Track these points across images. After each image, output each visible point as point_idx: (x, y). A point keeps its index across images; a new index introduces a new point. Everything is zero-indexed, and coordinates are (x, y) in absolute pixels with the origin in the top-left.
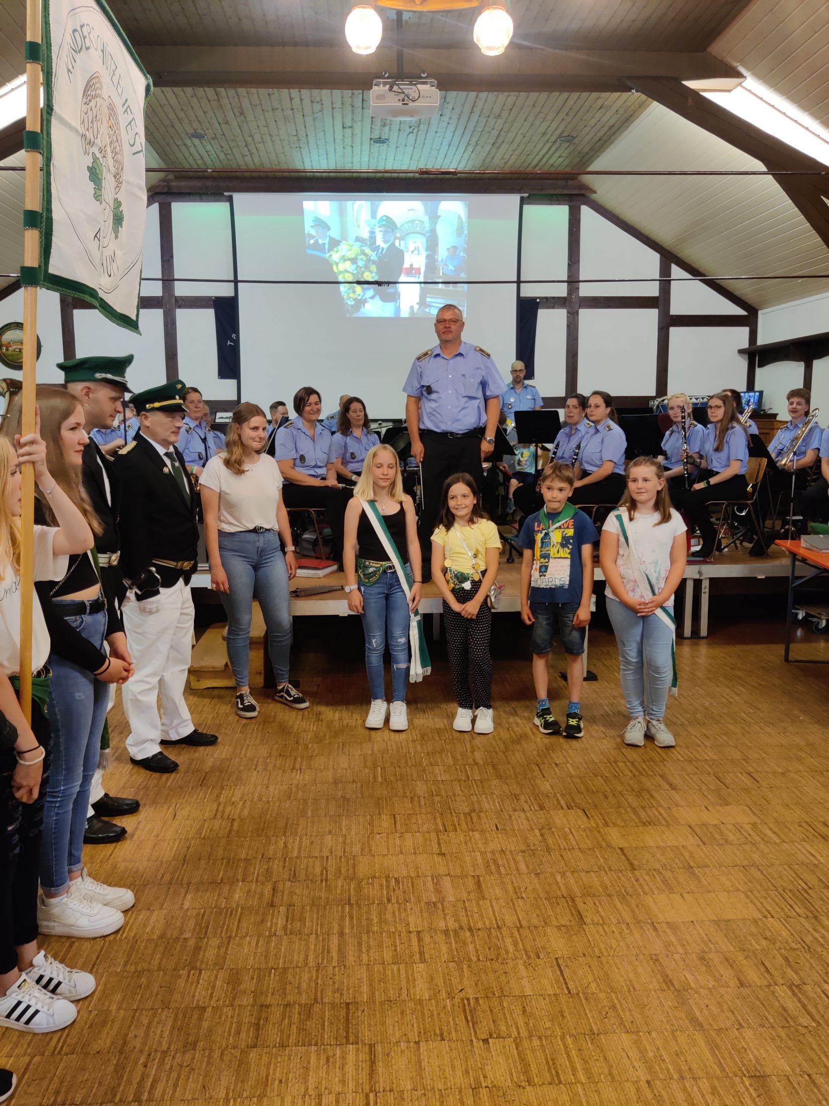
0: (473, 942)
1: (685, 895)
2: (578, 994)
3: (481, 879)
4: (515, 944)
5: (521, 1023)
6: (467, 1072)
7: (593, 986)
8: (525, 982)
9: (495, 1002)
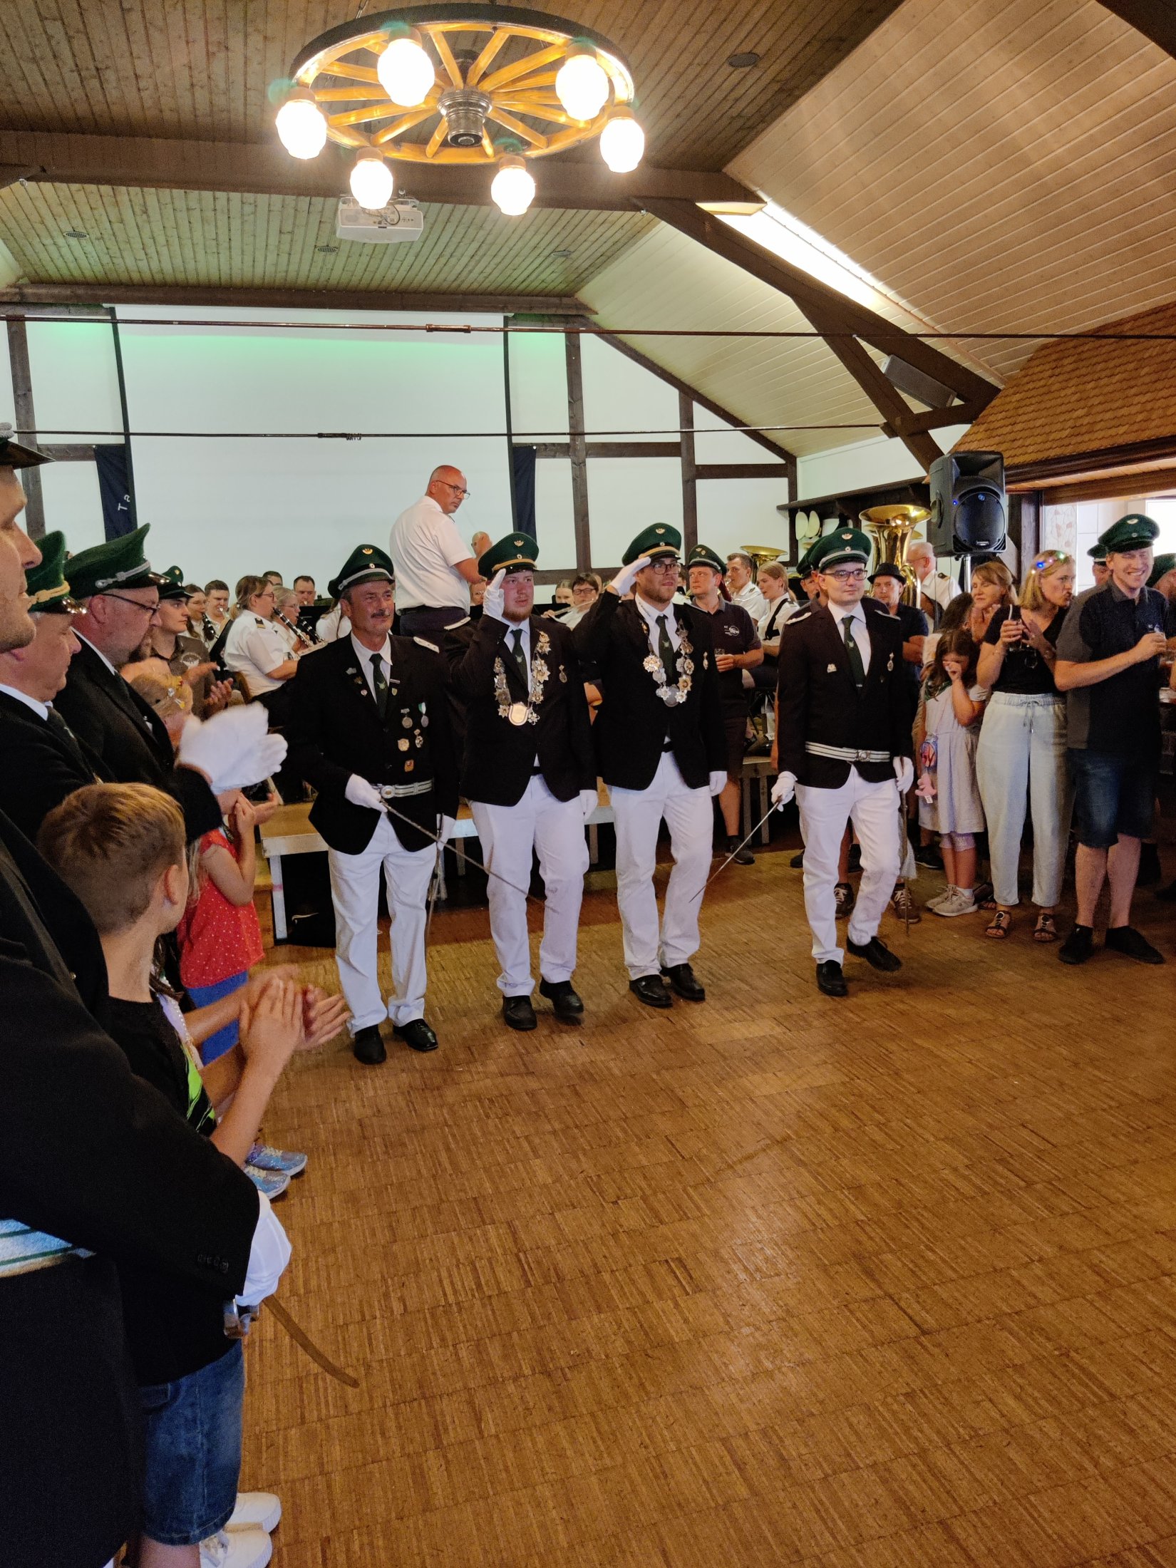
0: (583, 1136)
1: (778, 1074)
2: (691, 1158)
3: (578, 1088)
4: (625, 1132)
5: (644, 1184)
6: (603, 1225)
7: (704, 1151)
8: (641, 1157)
9: (617, 1176)
